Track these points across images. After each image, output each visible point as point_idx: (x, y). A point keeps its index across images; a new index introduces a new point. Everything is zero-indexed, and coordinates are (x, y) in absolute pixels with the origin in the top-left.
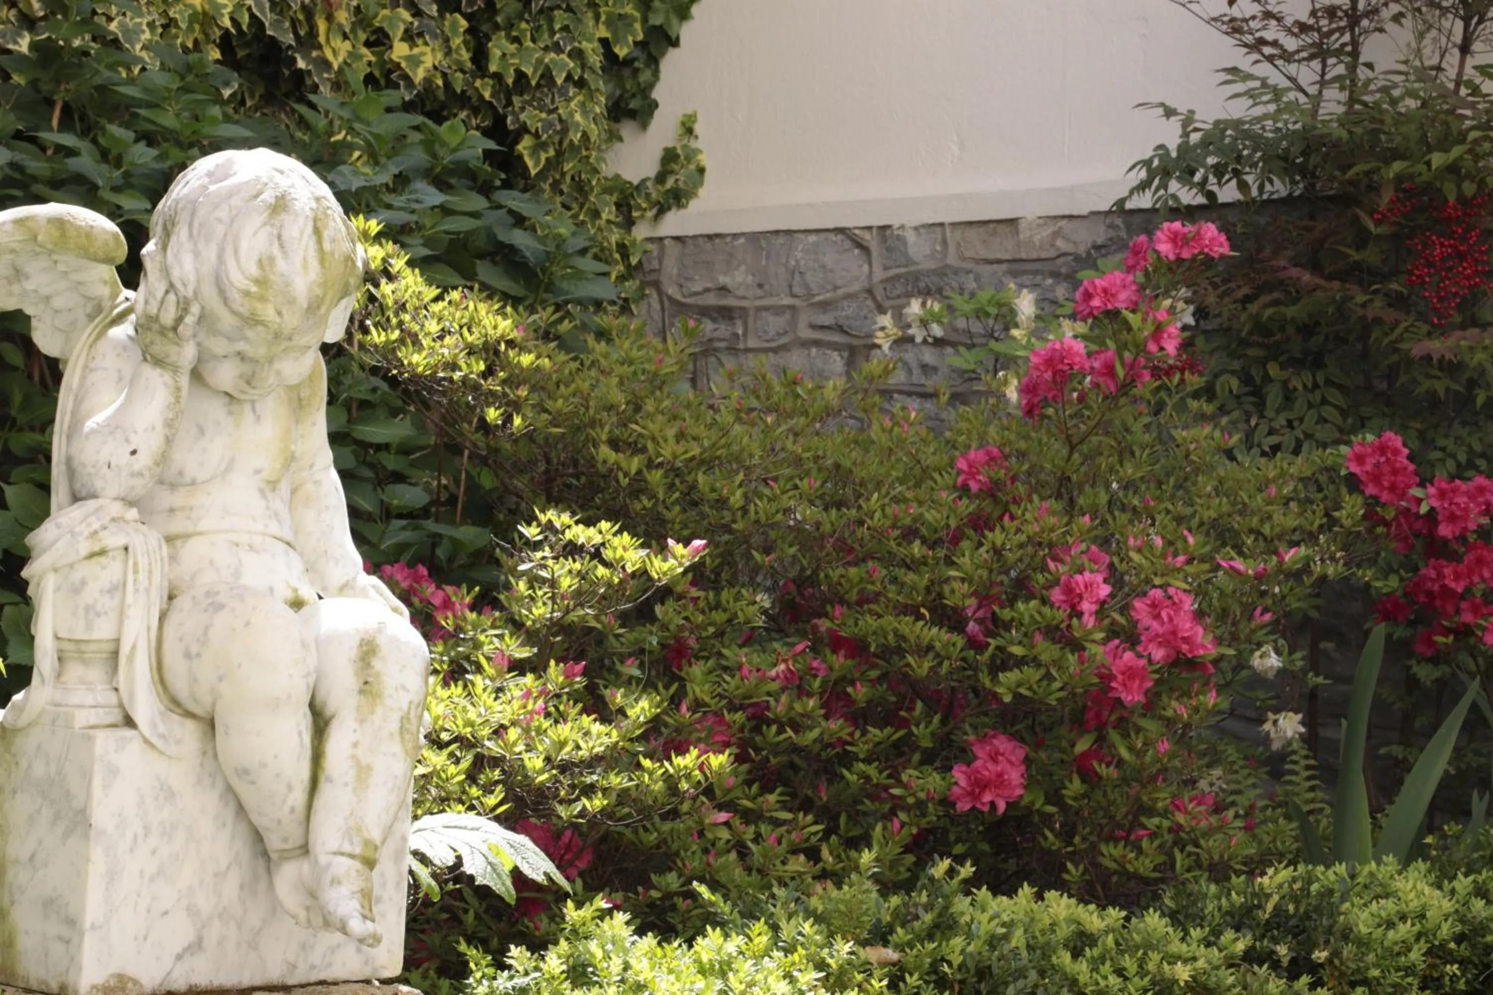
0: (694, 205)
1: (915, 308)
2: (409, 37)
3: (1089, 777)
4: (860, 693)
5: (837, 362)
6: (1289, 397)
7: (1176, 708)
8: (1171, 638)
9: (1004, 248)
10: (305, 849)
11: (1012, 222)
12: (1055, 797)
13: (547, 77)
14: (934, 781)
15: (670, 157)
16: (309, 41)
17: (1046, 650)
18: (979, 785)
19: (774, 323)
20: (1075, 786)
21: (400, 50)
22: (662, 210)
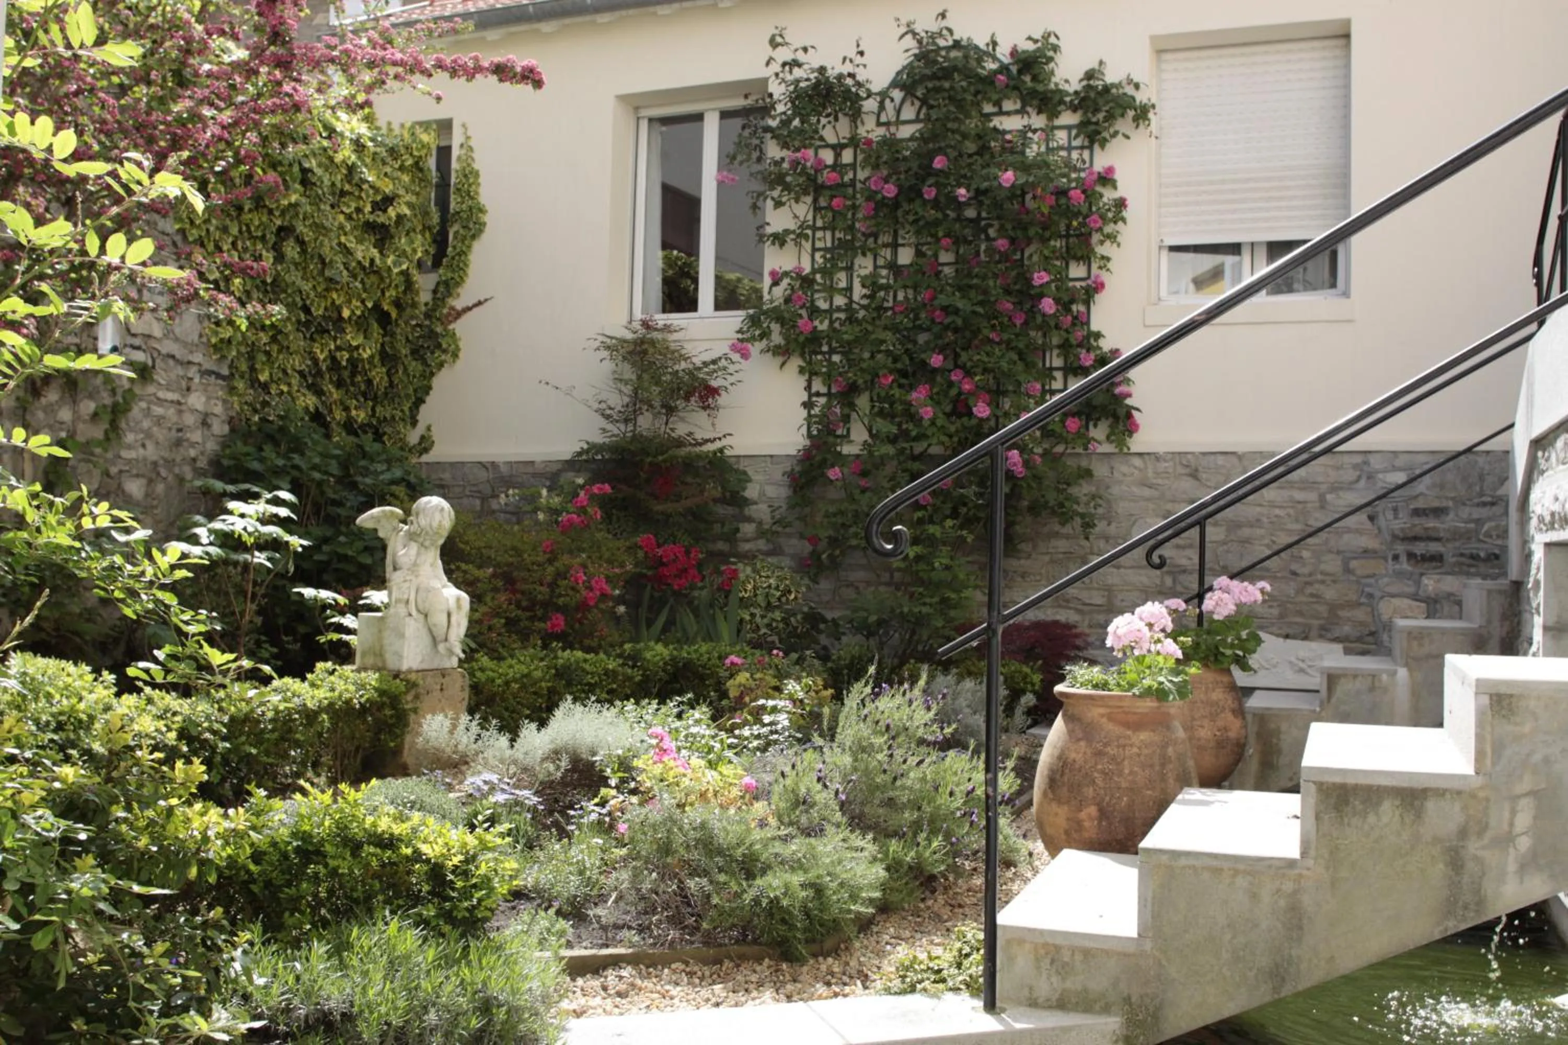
0: (432, 452)
1: (511, 492)
2: (356, 408)
3: (581, 623)
4: (524, 604)
5: (478, 502)
6: (618, 519)
7: (602, 606)
8: (601, 589)
9: (530, 470)
10: (446, 640)
11: (532, 462)
12: (572, 628)
13: (393, 417)
14: (542, 625)
15: (423, 438)
16: (331, 411)
17: (571, 592)
18: (553, 626)
19: (457, 490)
20: (577, 626)
21: (354, 413)
22: (421, 454)
